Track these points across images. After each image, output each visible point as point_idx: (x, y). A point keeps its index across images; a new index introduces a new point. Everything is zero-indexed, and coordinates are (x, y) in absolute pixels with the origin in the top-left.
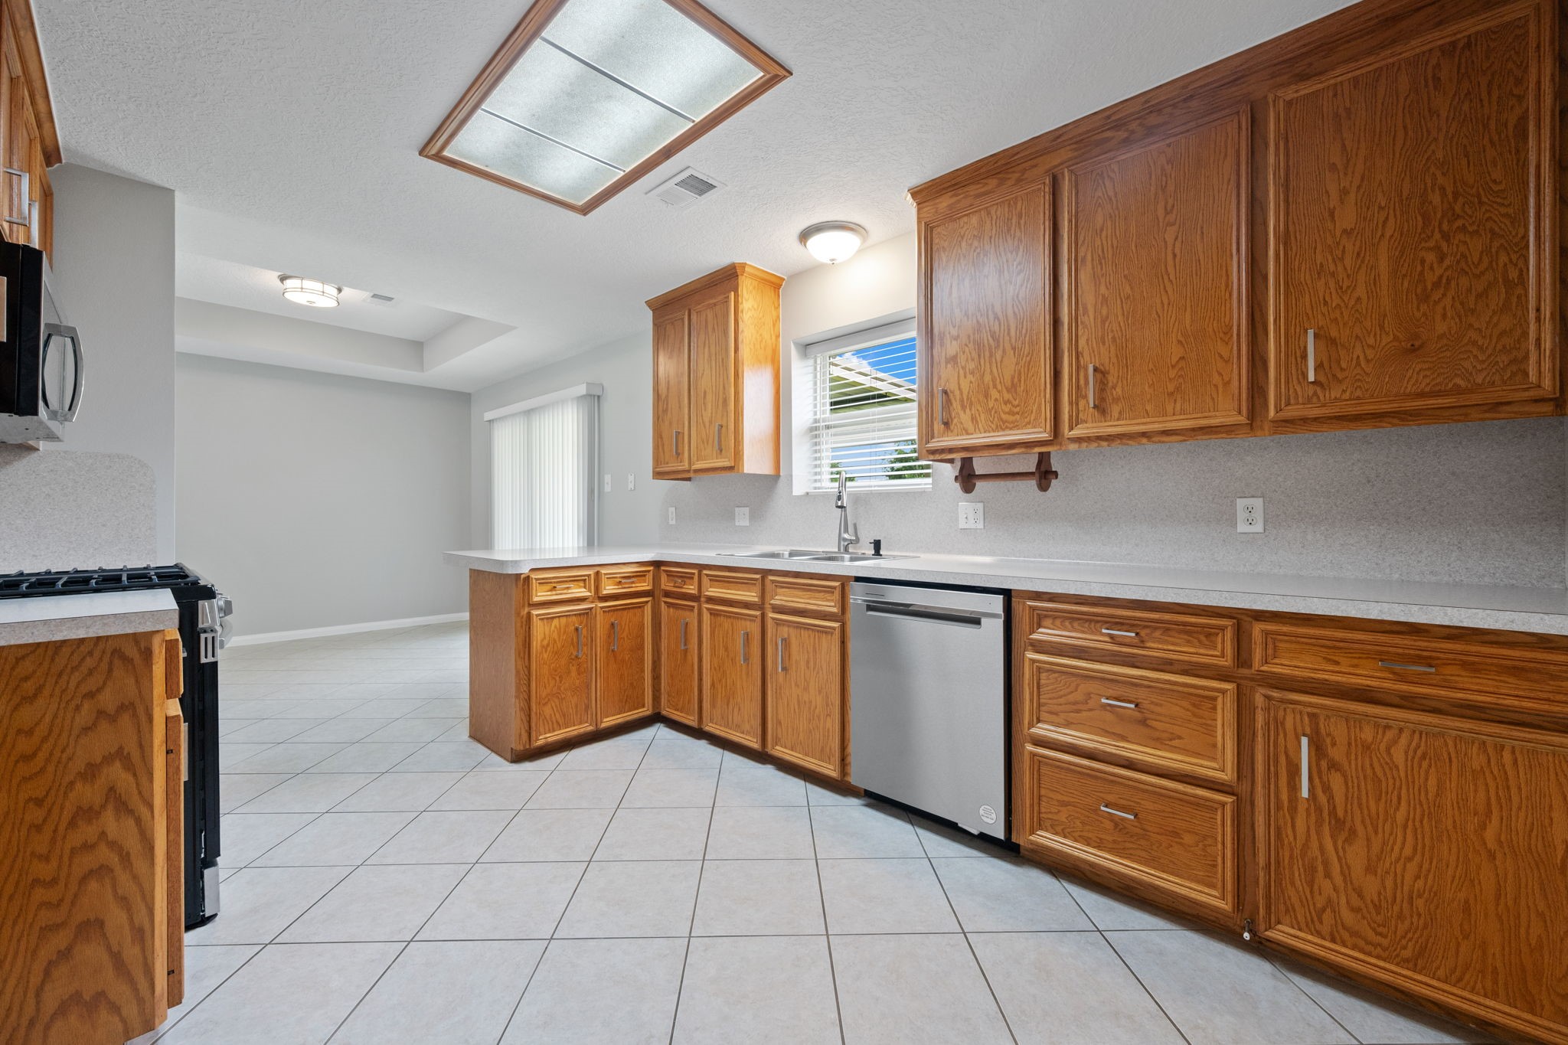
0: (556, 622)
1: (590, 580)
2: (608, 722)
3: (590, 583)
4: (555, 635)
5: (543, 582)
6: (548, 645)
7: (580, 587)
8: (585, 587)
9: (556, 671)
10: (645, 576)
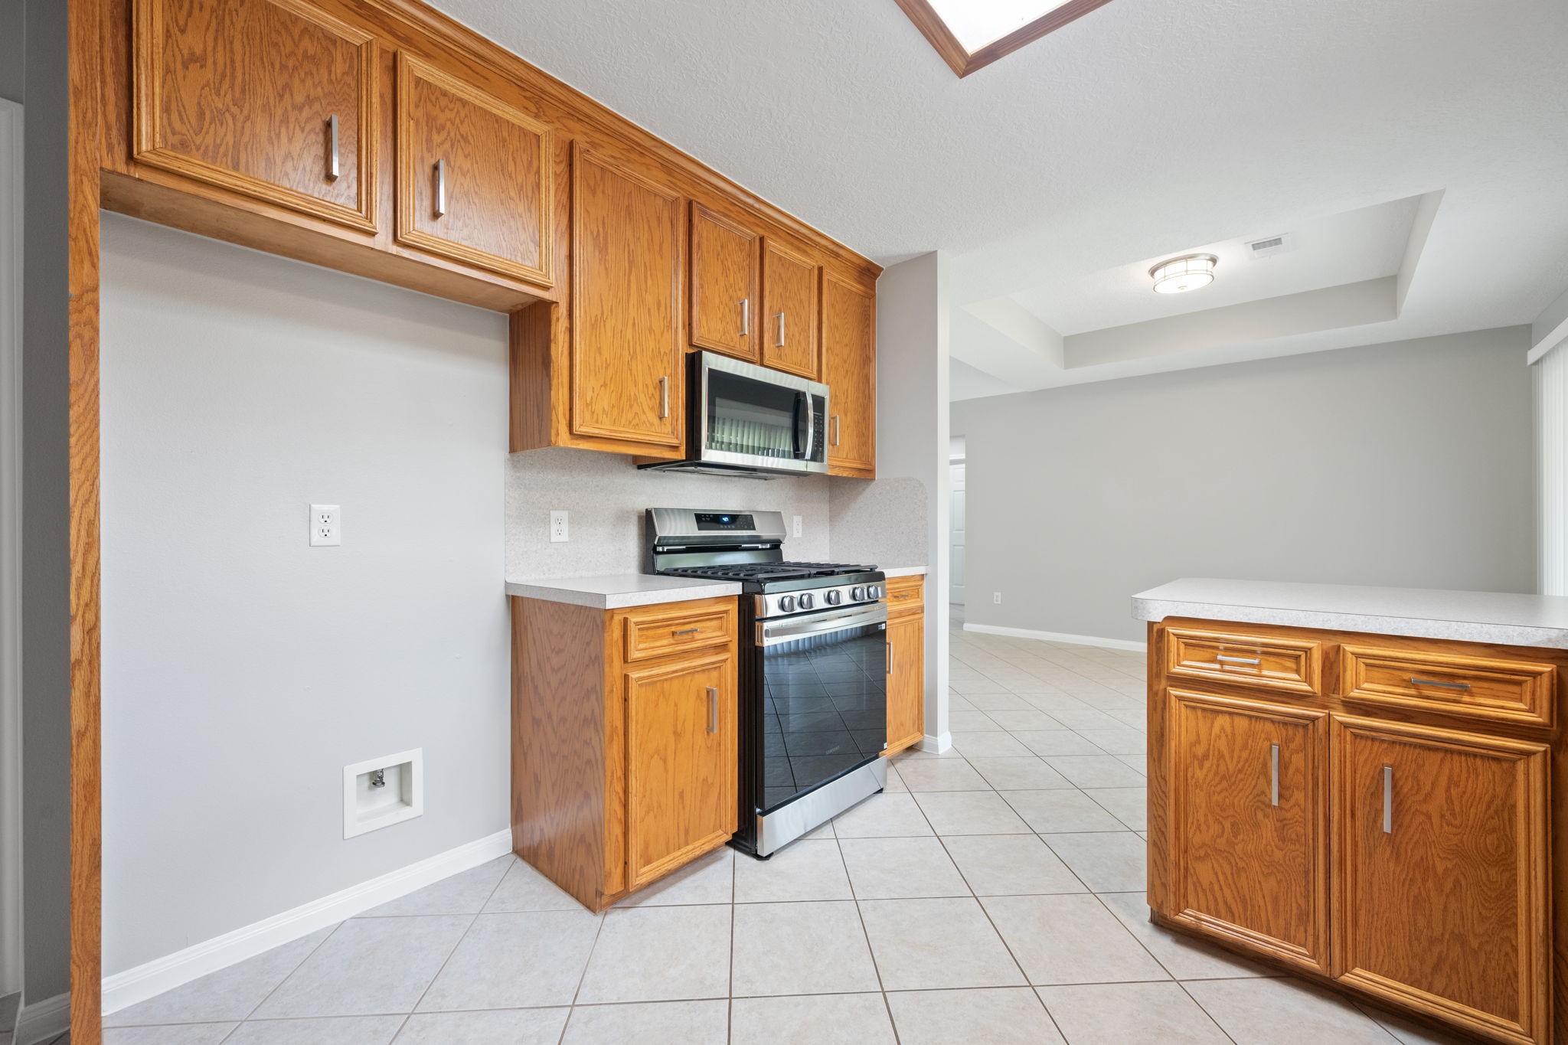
0: (1222, 721)
1: (1308, 659)
2: (1360, 978)
3: (1309, 666)
4: (1222, 744)
5: (1193, 644)
6: (1206, 757)
7: (1286, 669)
8: (1298, 672)
9: (1223, 810)
10: (1519, 683)
